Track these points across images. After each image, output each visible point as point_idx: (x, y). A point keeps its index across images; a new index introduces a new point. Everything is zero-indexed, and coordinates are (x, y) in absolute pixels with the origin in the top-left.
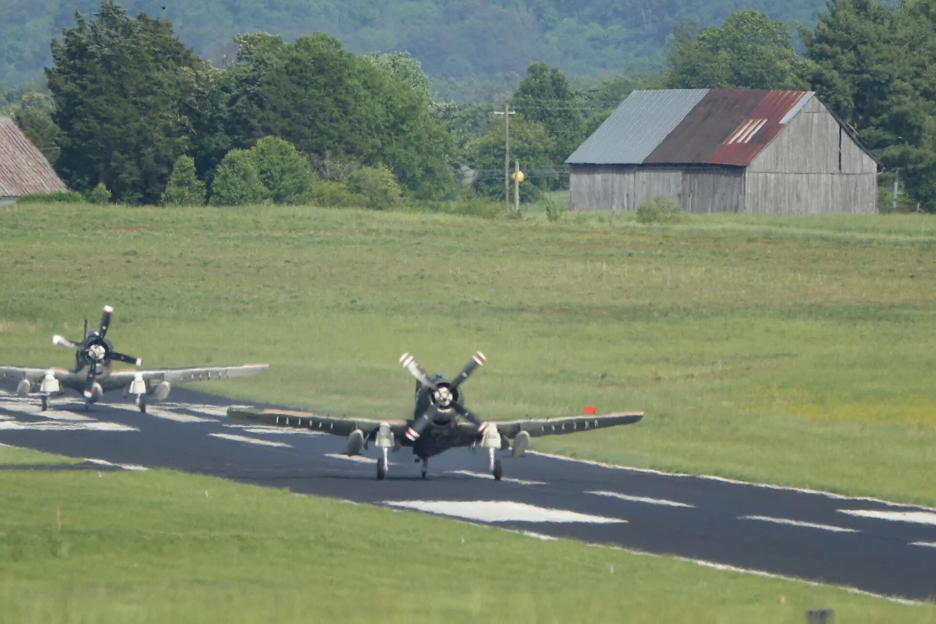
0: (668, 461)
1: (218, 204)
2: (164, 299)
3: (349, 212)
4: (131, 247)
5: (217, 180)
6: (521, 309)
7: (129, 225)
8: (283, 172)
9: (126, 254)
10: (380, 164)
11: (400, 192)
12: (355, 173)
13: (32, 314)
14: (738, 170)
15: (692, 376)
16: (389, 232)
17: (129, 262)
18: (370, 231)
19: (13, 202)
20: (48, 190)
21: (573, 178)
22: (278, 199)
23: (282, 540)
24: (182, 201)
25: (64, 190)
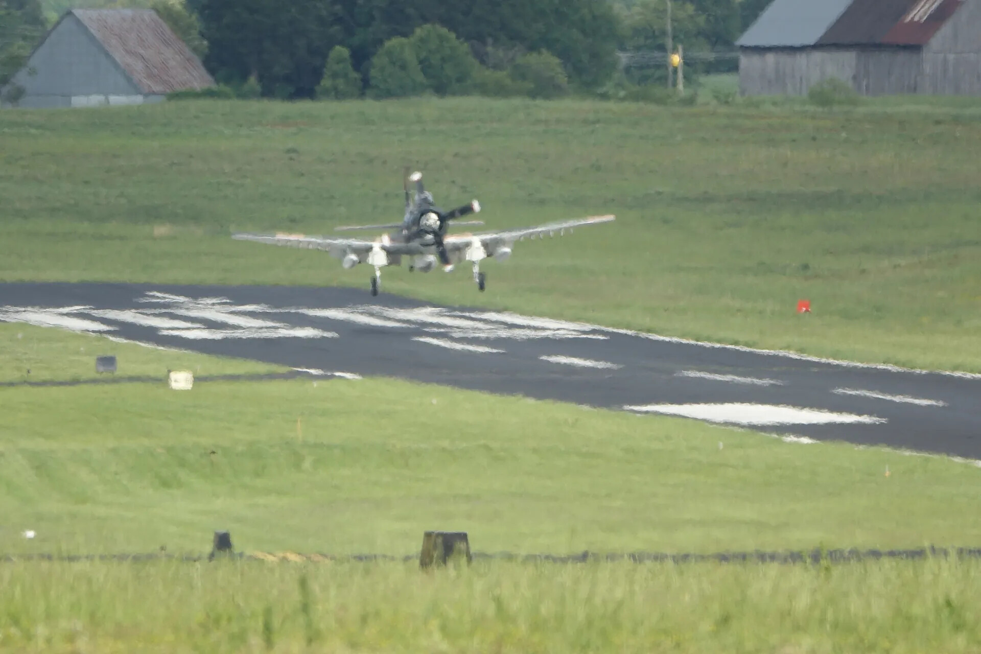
0: (902, 356)
1: (378, 97)
2: (332, 197)
3: (517, 101)
4: (290, 145)
5: (373, 72)
6: (707, 199)
7: (285, 121)
8: (443, 60)
9: (289, 151)
10: (544, 50)
11: (566, 79)
12: (520, 60)
13: (195, 217)
14: (915, 48)
15: (899, 266)
16: (558, 121)
17: (291, 159)
18: (538, 122)
19: (163, 99)
20: (198, 86)
21: (745, 61)
22: (441, 89)
23: (535, 451)
24: (339, 95)
25: (214, 87)
